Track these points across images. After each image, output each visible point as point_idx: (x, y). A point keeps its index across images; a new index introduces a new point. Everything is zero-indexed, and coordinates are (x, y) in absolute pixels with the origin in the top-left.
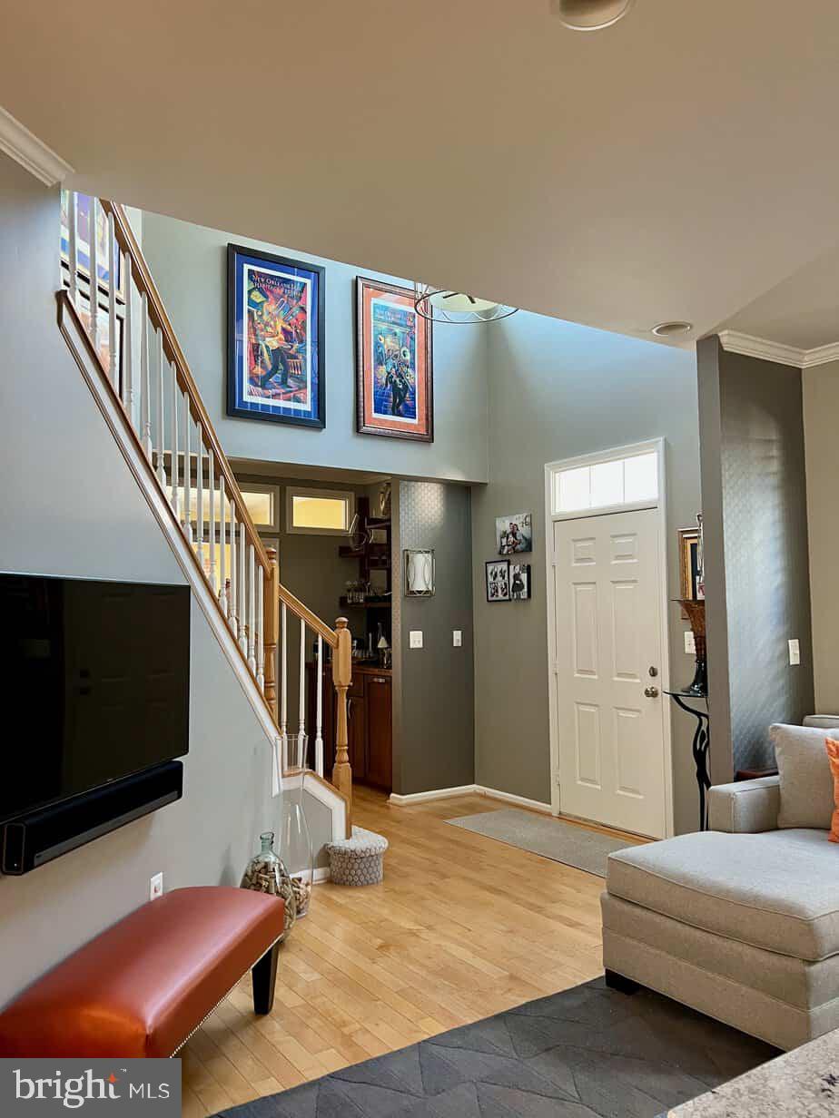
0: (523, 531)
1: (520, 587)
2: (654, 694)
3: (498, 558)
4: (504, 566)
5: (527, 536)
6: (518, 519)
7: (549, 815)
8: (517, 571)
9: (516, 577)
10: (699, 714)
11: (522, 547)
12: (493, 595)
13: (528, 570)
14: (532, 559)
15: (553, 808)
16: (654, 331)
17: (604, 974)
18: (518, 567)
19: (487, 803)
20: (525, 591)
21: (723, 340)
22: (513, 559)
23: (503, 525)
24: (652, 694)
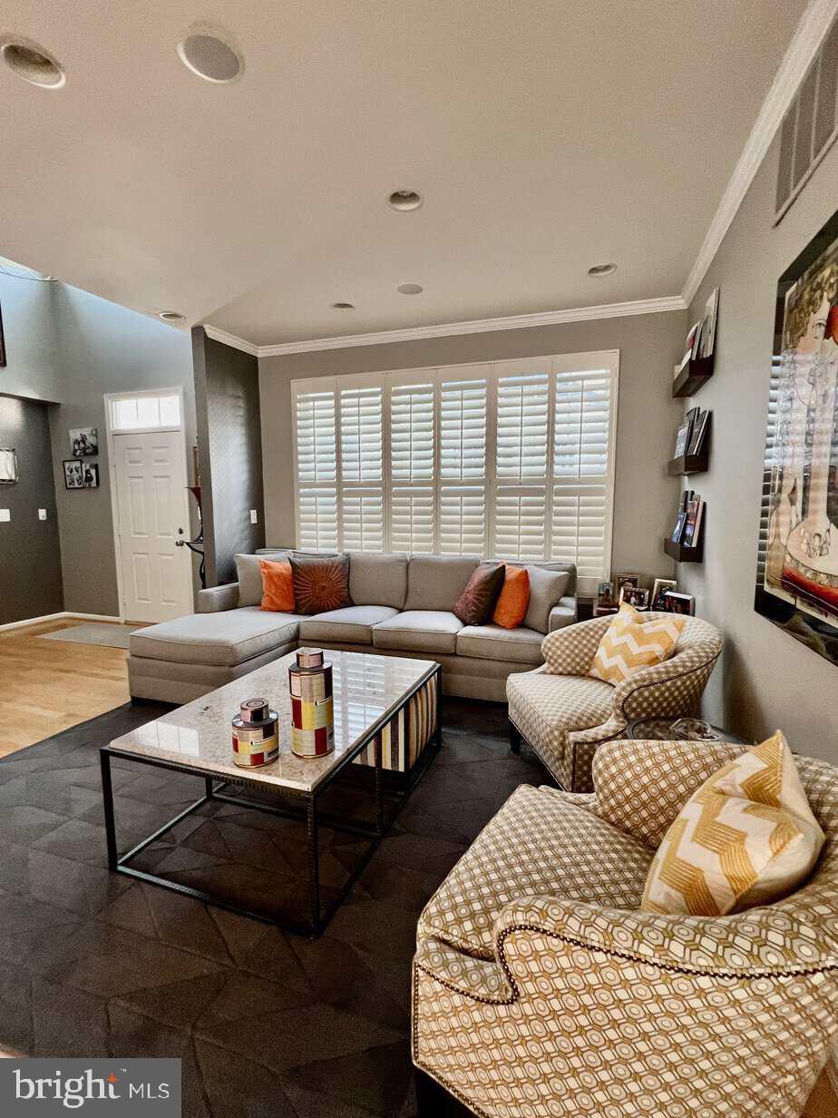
0: (91, 440)
1: (89, 479)
2: (181, 544)
3: (73, 458)
4: (78, 464)
5: (94, 444)
6: (86, 431)
7: (118, 623)
8: (88, 467)
9: (87, 472)
10: (202, 553)
11: (90, 452)
12: (70, 484)
13: (96, 467)
14: (98, 460)
15: (121, 619)
16: (161, 315)
17: (130, 700)
18: (88, 465)
19: (76, 622)
20: (94, 482)
21: (207, 331)
22: (85, 459)
23: (75, 434)
24: (180, 544)
